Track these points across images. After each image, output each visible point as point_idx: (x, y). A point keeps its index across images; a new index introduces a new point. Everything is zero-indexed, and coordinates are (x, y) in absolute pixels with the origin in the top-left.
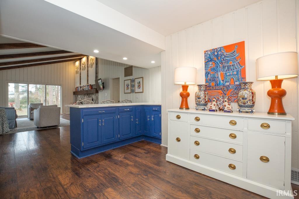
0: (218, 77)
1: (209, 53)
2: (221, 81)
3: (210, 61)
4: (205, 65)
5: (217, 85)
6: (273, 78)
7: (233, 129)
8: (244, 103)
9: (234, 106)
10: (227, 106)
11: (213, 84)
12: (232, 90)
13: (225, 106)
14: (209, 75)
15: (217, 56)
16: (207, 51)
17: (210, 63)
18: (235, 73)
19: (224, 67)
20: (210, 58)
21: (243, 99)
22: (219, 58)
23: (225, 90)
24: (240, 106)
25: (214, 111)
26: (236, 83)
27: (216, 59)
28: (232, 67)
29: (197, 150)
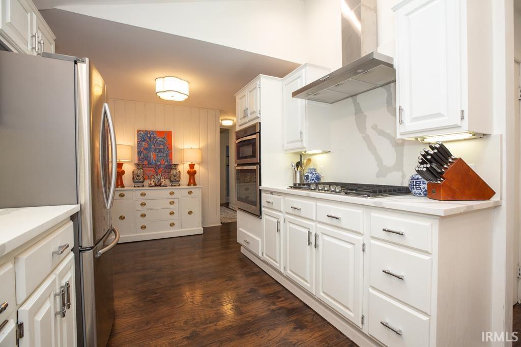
0: (151, 157)
1: (142, 133)
2: (154, 161)
3: (143, 141)
4: (138, 144)
5: (149, 163)
6: (190, 163)
7: (172, 198)
8: (175, 179)
9: (167, 182)
10: (164, 182)
11: (145, 163)
12: (162, 169)
13: (162, 182)
14: (142, 154)
15: (150, 138)
16: (140, 131)
17: (143, 143)
18: (165, 155)
19: (156, 149)
20: (143, 137)
21: (174, 176)
22: (152, 140)
23: (157, 168)
24: (171, 181)
25: (153, 187)
26: (166, 163)
27: (148, 140)
28: (162, 150)
29: (143, 221)
